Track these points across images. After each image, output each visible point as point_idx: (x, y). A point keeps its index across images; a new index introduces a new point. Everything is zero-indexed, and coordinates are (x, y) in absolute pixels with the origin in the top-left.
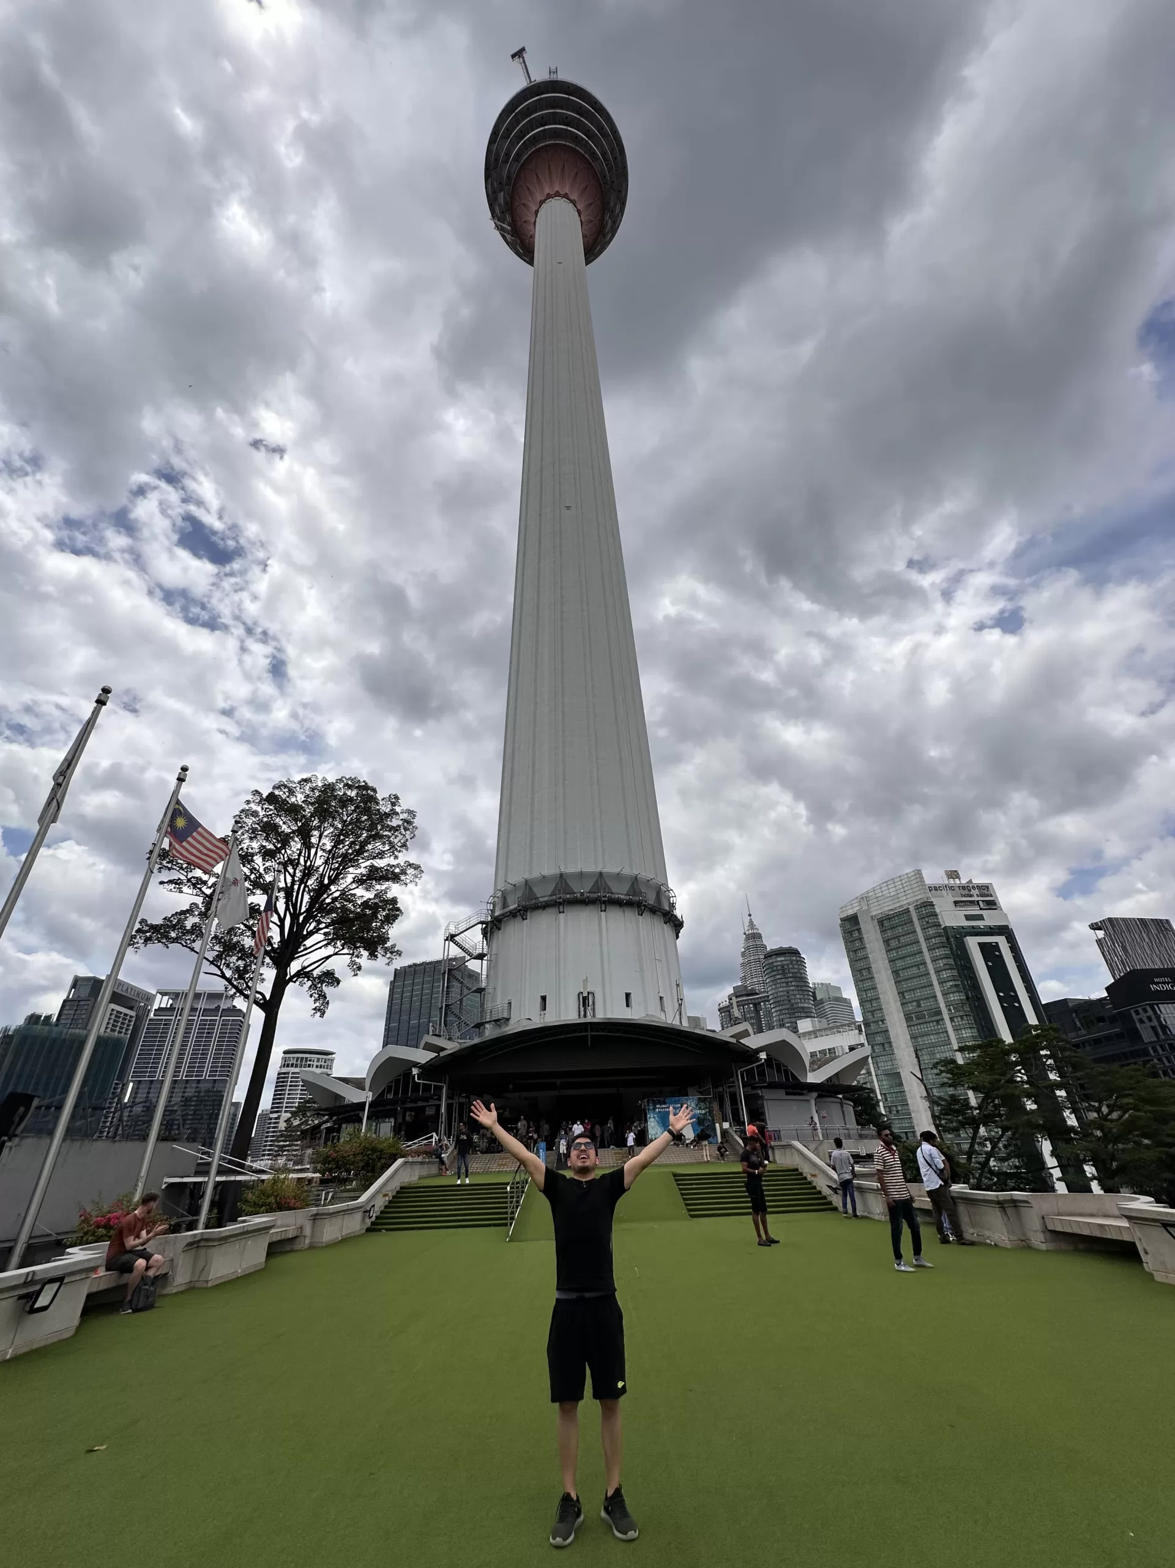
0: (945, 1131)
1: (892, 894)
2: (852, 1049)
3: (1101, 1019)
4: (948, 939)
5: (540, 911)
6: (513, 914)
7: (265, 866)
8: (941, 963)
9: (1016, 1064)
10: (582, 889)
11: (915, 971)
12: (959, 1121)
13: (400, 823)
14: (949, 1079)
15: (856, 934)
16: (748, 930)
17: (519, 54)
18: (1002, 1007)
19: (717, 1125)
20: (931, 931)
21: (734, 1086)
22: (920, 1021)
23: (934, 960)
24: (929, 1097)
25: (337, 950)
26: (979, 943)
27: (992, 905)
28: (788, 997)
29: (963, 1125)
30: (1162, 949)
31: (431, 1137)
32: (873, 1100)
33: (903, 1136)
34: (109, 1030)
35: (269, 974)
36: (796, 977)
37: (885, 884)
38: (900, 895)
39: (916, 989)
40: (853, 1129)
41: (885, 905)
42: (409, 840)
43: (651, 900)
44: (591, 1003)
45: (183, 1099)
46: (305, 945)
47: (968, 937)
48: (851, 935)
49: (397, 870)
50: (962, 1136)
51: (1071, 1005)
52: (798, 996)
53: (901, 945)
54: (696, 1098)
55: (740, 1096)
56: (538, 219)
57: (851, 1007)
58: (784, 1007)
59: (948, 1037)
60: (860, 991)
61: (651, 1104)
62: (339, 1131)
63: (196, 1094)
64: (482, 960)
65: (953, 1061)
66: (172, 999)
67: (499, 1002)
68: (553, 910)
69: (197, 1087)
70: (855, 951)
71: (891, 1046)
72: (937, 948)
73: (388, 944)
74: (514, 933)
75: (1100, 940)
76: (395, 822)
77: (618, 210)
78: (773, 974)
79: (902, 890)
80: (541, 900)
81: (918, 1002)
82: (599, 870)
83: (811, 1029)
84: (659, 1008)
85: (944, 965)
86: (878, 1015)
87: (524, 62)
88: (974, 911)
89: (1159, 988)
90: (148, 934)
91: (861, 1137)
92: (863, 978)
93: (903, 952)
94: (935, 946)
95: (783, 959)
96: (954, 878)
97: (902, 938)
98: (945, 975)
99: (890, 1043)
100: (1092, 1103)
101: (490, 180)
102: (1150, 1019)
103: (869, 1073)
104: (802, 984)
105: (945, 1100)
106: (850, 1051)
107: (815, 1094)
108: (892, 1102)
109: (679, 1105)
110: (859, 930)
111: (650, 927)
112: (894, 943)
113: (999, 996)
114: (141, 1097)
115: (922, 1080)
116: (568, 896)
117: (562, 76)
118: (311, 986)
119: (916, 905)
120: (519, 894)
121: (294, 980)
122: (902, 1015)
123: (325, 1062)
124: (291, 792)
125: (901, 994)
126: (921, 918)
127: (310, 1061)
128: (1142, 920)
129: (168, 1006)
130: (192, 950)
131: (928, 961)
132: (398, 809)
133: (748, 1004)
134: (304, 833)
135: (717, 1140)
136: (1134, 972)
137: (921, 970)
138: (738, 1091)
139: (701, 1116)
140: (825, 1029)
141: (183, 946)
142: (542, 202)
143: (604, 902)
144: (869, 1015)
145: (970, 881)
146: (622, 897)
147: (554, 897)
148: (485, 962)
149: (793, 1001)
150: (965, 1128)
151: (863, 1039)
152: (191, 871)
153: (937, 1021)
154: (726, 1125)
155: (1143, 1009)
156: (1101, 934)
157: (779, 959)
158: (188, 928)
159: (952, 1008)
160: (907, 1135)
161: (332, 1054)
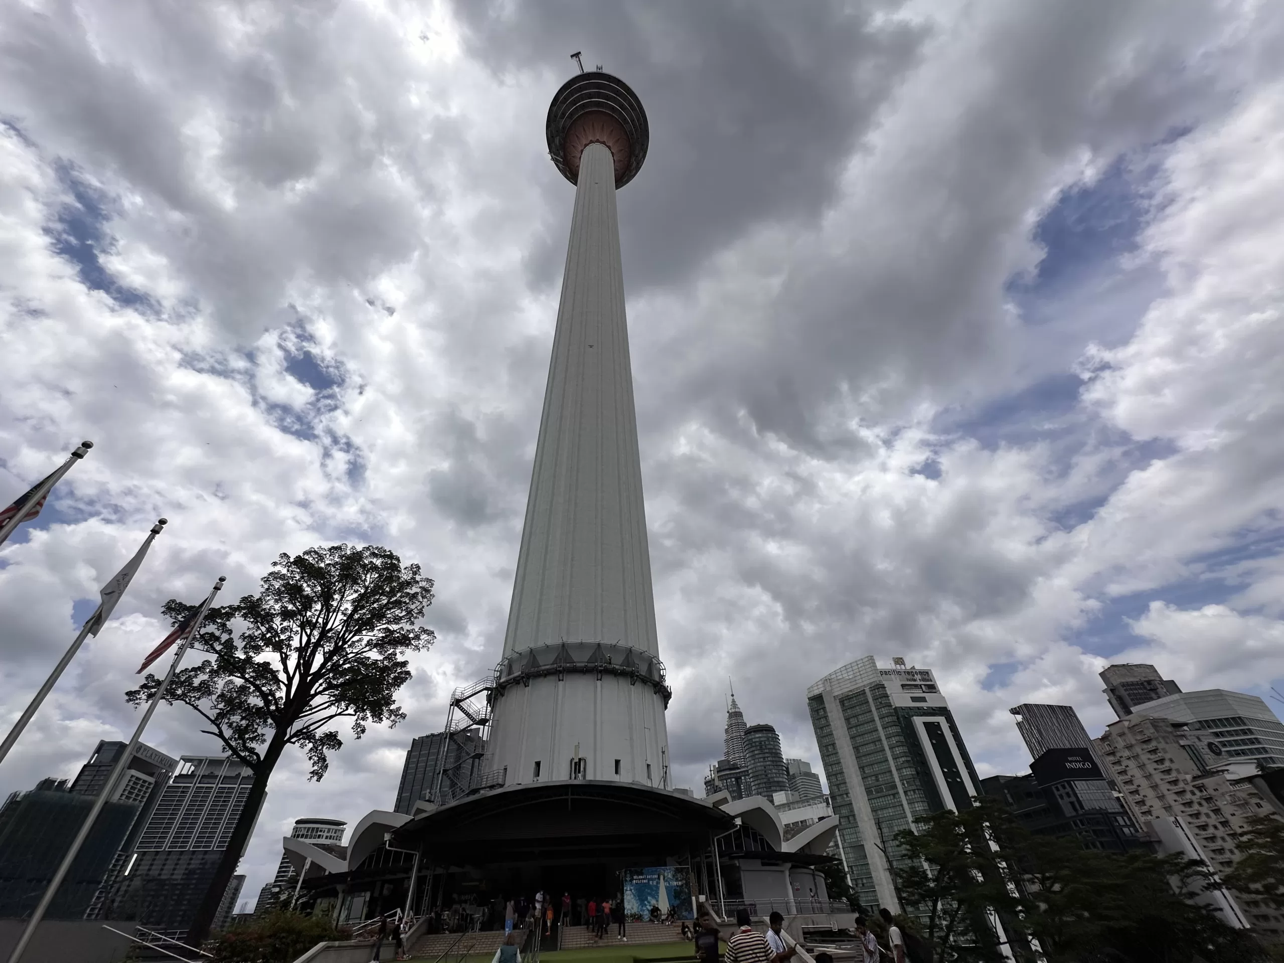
0: (907, 905)
1: (851, 677)
2: (821, 819)
3: (1029, 795)
4: (898, 718)
5: (541, 679)
6: (517, 681)
7: (282, 626)
8: (894, 740)
9: (964, 835)
10: (581, 659)
11: (872, 747)
12: (920, 894)
13: (419, 590)
14: (908, 850)
15: (821, 712)
16: (731, 709)
17: (577, 55)
18: (947, 782)
19: (694, 898)
20: (884, 711)
21: (711, 856)
22: (879, 795)
23: (888, 737)
24: (891, 870)
25: (339, 711)
26: (924, 723)
27: (932, 688)
28: (765, 772)
29: (923, 898)
30: (1069, 731)
31: (395, 914)
32: (842, 872)
33: (870, 909)
34: (124, 798)
35: (269, 733)
36: (771, 753)
37: (844, 668)
38: (857, 678)
39: (874, 764)
40: (825, 903)
41: (845, 686)
42: (425, 607)
43: (643, 670)
44: (582, 769)
45: (187, 872)
46: (311, 706)
47: (915, 717)
48: (818, 713)
49: (411, 635)
50: (921, 909)
51: (1002, 781)
52: (774, 771)
53: (859, 723)
54: (673, 868)
55: (716, 866)
56: (583, 156)
57: (820, 782)
58: (762, 781)
59: (904, 810)
60: (826, 766)
61: (628, 875)
62: (312, 906)
63: (201, 866)
64: (484, 725)
65: (911, 833)
66: (194, 766)
67: (495, 767)
68: (552, 678)
69: (203, 859)
70: (822, 728)
71: (855, 819)
72: (891, 726)
73: (393, 707)
74: (515, 698)
75: (1019, 723)
76: (414, 590)
77: (641, 155)
78: (751, 749)
79: (858, 674)
80: (543, 668)
81: (876, 776)
82: (597, 641)
83: (785, 802)
84: (646, 775)
85: (897, 742)
86: (843, 788)
87: (580, 60)
88: (918, 693)
89: (1073, 765)
90: (153, 690)
91: (833, 911)
92: (829, 753)
93: (861, 729)
94: (888, 725)
95: (760, 735)
96: (900, 665)
97: (860, 717)
98: (898, 751)
99: (854, 816)
100: (1036, 875)
101: (550, 129)
102: (1068, 795)
103: (837, 846)
104: (777, 759)
105: (906, 872)
106: (819, 821)
107: (789, 865)
108: (858, 875)
109: (656, 876)
110: (824, 709)
111: (639, 695)
112: (853, 721)
113: (943, 771)
114: (143, 868)
115: (885, 852)
116: (568, 665)
117: (605, 71)
118: (311, 749)
119: (871, 688)
120: (524, 662)
121: (293, 740)
122: (863, 788)
123: (335, 833)
124: (321, 558)
125: (862, 768)
126: (875, 699)
127: (321, 831)
128: (1050, 706)
129: (190, 773)
130: (196, 708)
131: (883, 738)
132: (418, 578)
133: (731, 778)
134: (326, 597)
135: (693, 916)
136: (1050, 752)
137: (878, 746)
138: (714, 860)
139: (678, 888)
140: (797, 802)
141: (187, 703)
142: (586, 145)
143: (601, 672)
144: (835, 788)
145: (913, 668)
146: (617, 667)
147: (555, 665)
148: (486, 728)
149: (769, 776)
150: (925, 901)
151: (830, 811)
152: (205, 627)
153: (894, 795)
154: (702, 898)
155: (1062, 785)
156: (1019, 718)
157: (757, 736)
158: (195, 685)
159: (905, 782)
160: (872, 908)
161: (344, 824)
